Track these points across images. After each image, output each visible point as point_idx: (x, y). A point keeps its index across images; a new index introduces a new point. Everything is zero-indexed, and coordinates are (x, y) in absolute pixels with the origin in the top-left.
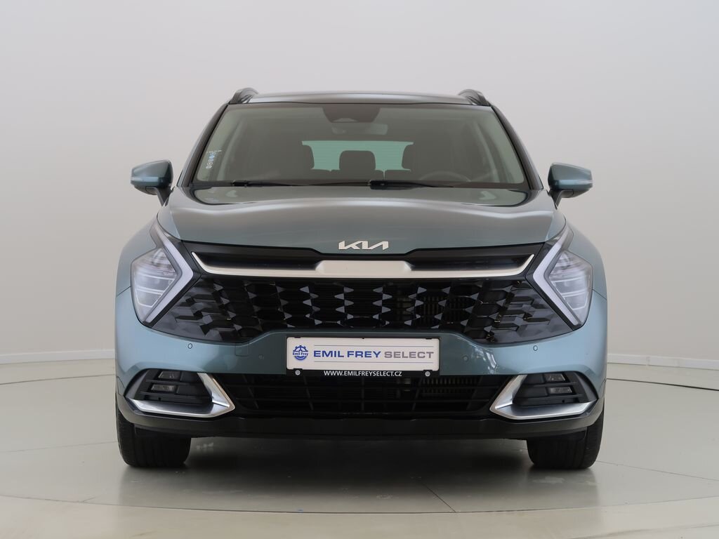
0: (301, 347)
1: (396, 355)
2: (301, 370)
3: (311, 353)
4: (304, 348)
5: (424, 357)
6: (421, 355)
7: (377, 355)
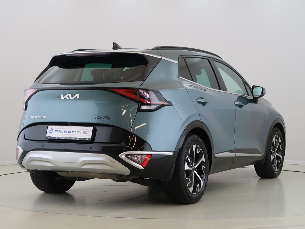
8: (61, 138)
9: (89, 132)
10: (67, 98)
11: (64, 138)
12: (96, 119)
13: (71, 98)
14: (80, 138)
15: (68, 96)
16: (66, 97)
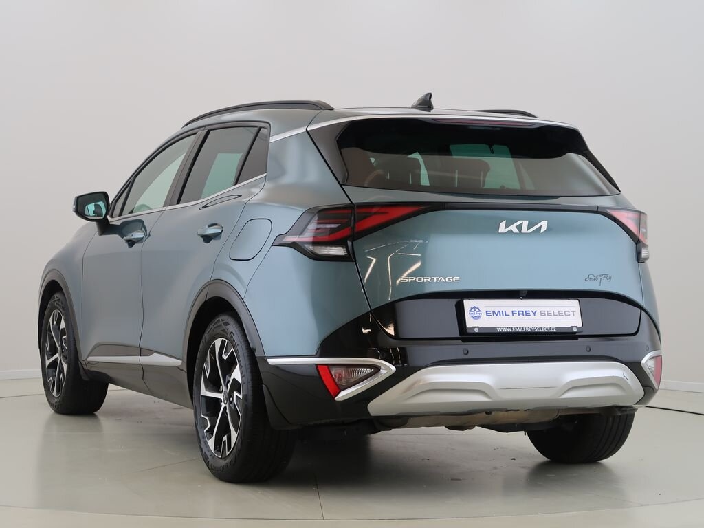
8: (510, 330)
9: (573, 312)
10: (515, 231)
11: (518, 330)
12: (586, 280)
13: (524, 230)
14: (557, 328)
15: (520, 227)
16: (513, 228)
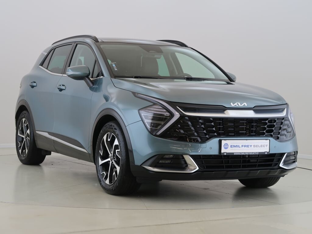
0: (226, 144)
1: (257, 146)
2: (226, 153)
3: (229, 146)
4: (227, 144)
5: (265, 147)
6: (264, 146)
7: (251, 146)
